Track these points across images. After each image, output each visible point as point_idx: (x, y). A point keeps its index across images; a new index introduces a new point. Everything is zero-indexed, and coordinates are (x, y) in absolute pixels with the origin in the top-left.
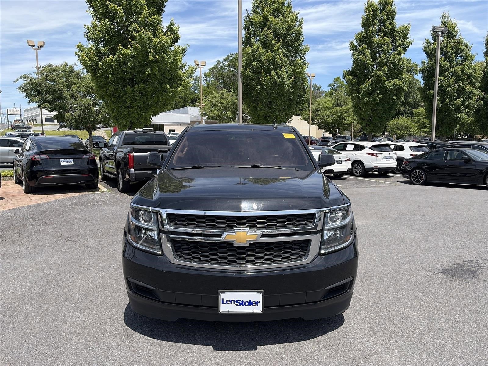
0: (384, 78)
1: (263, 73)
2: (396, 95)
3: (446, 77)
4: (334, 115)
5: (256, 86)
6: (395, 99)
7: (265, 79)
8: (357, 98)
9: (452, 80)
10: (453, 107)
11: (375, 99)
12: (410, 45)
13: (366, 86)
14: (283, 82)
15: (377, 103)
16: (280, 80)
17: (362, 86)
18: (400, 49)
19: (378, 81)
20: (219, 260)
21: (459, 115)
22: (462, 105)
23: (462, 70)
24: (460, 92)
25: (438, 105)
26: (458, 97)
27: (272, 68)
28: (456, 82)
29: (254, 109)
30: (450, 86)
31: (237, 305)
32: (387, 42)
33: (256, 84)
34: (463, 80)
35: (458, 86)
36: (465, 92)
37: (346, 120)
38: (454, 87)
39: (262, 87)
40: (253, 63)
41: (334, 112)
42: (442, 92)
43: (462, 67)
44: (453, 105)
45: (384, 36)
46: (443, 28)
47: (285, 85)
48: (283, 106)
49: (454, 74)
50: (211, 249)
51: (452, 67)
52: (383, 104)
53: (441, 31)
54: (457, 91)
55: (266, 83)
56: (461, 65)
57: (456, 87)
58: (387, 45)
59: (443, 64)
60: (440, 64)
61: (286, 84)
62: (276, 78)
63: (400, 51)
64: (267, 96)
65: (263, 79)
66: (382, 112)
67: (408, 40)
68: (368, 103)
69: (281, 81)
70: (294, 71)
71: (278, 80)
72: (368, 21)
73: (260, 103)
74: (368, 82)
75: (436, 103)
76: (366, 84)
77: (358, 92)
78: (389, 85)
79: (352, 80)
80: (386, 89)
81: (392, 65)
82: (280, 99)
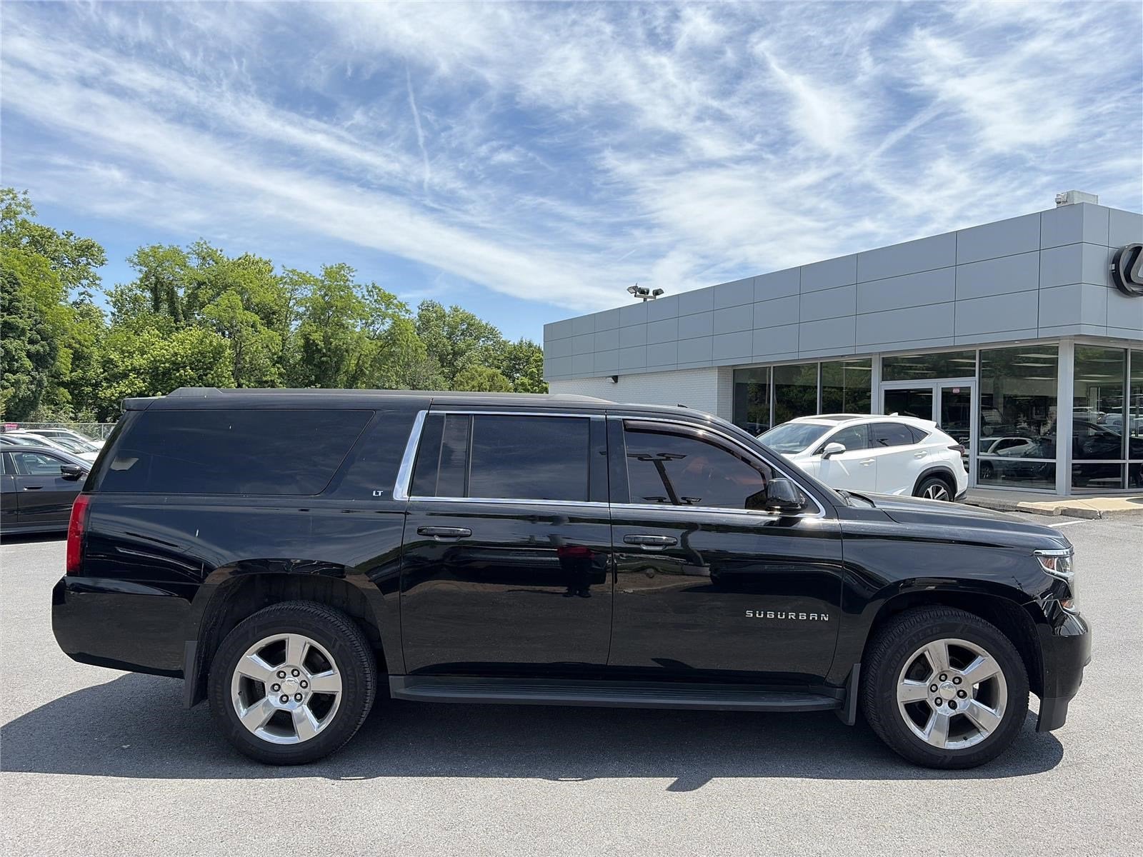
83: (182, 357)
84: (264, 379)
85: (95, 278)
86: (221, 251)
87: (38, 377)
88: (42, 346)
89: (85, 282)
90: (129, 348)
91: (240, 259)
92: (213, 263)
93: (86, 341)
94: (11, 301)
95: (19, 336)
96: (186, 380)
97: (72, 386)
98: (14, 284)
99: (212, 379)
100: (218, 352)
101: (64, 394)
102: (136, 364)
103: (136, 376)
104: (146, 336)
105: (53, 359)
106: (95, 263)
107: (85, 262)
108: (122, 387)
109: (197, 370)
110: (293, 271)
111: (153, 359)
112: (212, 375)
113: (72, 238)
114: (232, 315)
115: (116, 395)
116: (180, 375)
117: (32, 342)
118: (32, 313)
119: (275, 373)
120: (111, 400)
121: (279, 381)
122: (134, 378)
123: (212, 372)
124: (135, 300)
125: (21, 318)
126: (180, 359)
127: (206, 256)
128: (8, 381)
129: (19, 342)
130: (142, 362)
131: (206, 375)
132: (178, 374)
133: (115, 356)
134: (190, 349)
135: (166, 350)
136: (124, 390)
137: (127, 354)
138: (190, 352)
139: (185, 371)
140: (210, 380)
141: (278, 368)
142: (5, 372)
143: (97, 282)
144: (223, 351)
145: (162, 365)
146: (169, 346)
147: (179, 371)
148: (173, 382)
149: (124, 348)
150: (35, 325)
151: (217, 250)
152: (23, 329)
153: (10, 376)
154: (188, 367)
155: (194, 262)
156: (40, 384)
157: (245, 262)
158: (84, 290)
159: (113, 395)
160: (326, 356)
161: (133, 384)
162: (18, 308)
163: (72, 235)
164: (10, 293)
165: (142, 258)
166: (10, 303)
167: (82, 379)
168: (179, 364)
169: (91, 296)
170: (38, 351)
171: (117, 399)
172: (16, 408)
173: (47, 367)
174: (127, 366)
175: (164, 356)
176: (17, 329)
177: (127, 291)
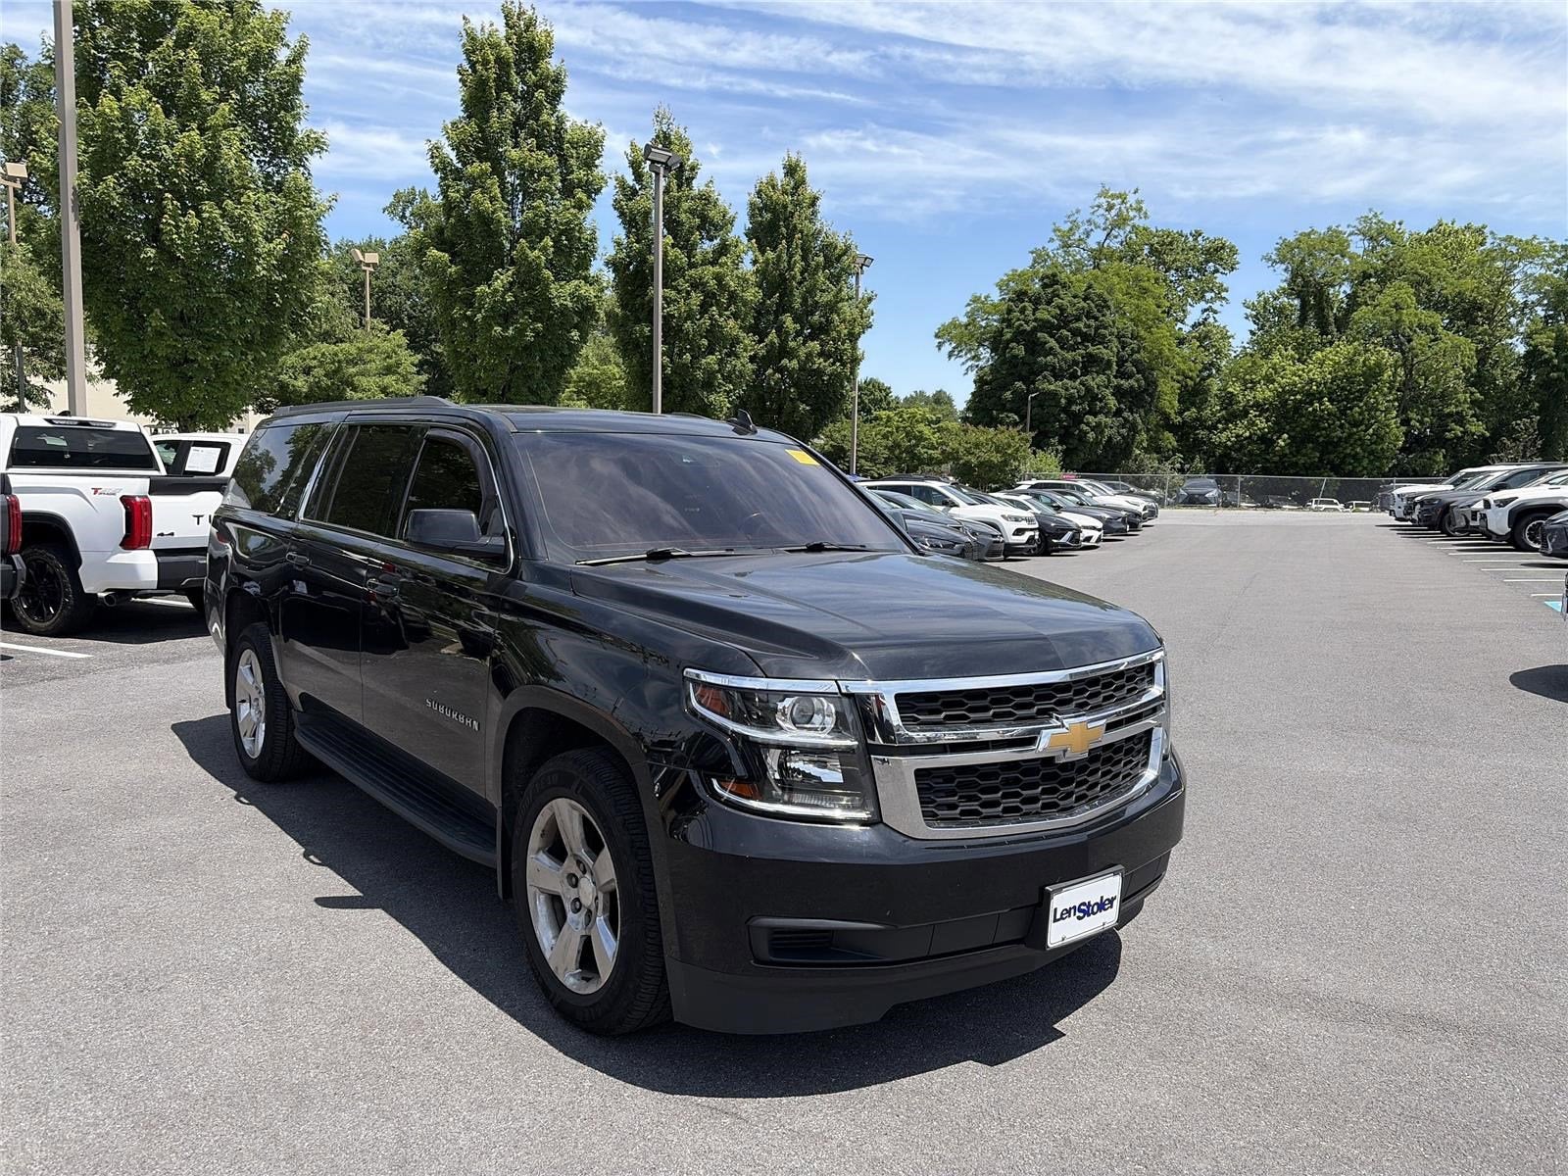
0: (547, 273)
1: (170, 202)
2: (576, 327)
3: (679, 292)
4: (315, 367)
5: (137, 247)
6: (575, 338)
7: (177, 227)
8: (465, 325)
9: (696, 299)
10: (699, 374)
11: (521, 332)
12: (601, 187)
13: (496, 291)
14: (250, 246)
15: (528, 348)
16: (238, 238)
17: (483, 288)
18: (580, 194)
19: (528, 280)
20: (1022, 807)
21: (712, 398)
22: (718, 372)
23: (719, 278)
24: (714, 334)
25: (664, 367)
26: (711, 351)
27: (203, 187)
28: (704, 308)
29: (123, 330)
30: (690, 316)
31: (1079, 918)
32: (549, 168)
33: (138, 239)
34: (718, 304)
35: (710, 319)
36: (724, 338)
37: (355, 389)
38: (702, 321)
39: (166, 253)
40: (124, 158)
41: (315, 358)
42: (672, 332)
43: (717, 269)
44: (699, 368)
45: (539, 148)
46: (670, 154)
47: (255, 258)
48: (246, 330)
49: (697, 284)
50: (1007, 782)
51: (691, 265)
52: (542, 351)
53: (664, 161)
54: (708, 331)
55: (182, 239)
56: (714, 263)
57: (705, 323)
58: (548, 175)
59: (671, 252)
60: (665, 254)
61: (259, 256)
62: (223, 227)
63: (580, 200)
64: (184, 287)
65: (169, 224)
66: (538, 375)
67: (596, 172)
68: (500, 346)
69: (242, 239)
70: (285, 214)
71: (231, 238)
72: (484, 90)
73: (157, 310)
74: (502, 278)
75: (659, 359)
76: (497, 284)
77: (470, 305)
78: (560, 296)
79: (450, 267)
80: (551, 308)
81: (564, 238)
82: (237, 303)
83: (1319, 385)
84: (1447, 411)
85: (1222, 289)
86: (1400, 224)
87: (1131, 419)
88: (1137, 381)
89: (1208, 296)
90: (1254, 377)
91: (1431, 231)
92: (1389, 243)
93: (1191, 371)
94: (1097, 328)
95: (1104, 371)
96: (1321, 417)
97: (1181, 431)
98: (1103, 307)
99: (1360, 414)
100: (1373, 374)
101: (1170, 439)
102: (1260, 396)
103: (1257, 413)
104: (1276, 358)
105: (1151, 395)
106: (1224, 269)
107: (1213, 269)
108: (1240, 429)
109: (1339, 402)
110: (1509, 239)
111: (1280, 390)
112: (1360, 408)
113: (1200, 239)
114: (1396, 317)
115: (1233, 439)
116: (1314, 410)
117: (1121, 375)
118: (1129, 340)
119: (1465, 400)
120: (1226, 446)
121: (1471, 412)
122: (1255, 416)
123: (1361, 404)
124: (1280, 311)
125: (1107, 348)
126: (1315, 388)
127: (1377, 233)
128: (1088, 424)
129: (1104, 377)
130: (1268, 394)
131: (1351, 409)
132: (1310, 409)
133: (1235, 388)
134: (1330, 373)
135: (1300, 376)
136: (1241, 433)
137: (1250, 385)
138: (1329, 376)
139: (1321, 405)
140: (1357, 415)
141: (1472, 393)
142: (1086, 414)
143: (1223, 294)
144: (1381, 374)
145: (1292, 398)
146: (1303, 370)
147: (1312, 404)
148: (1303, 419)
149: (1248, 377)
150: (1132, 355)
151: (1394, 224)
152: (1109, 361)
153: (1090, 418)
154: (1326, 399)
155: (1358, 246)
156: (1133, 428)
157: (1439, 235)
158: (1207, 306)
159: (1229, 440)
160: (1558, 370)
161: (1253, 424)
162: (1104, 336)
163: (1200, 235)
164: (1096, 319)
165: (1286, 253)
166: (1096, 331)
167: (1197, 419)
168: (1313, 394)
169: (1215, 312)
170: (1132, 387)
171: (1233, 446)
172: (1106, 457)
173: (1143, 407)
174: (1248, 401)
175: (1295, 385)
176: (1101, 361)
177: (1271, 300)
